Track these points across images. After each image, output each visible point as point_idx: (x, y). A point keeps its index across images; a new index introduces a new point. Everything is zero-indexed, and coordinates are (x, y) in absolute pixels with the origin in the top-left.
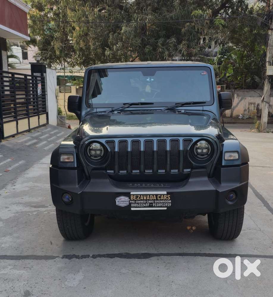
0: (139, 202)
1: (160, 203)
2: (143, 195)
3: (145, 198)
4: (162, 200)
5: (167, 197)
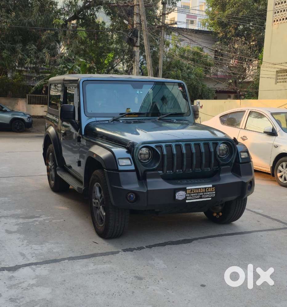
0: (193, 195)
1: (207, 194)
2: (196, 189)
3: (197, 191)
4: (209, 192)
5: (213, 190)
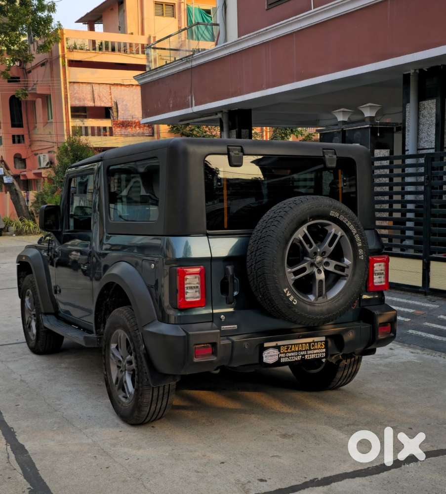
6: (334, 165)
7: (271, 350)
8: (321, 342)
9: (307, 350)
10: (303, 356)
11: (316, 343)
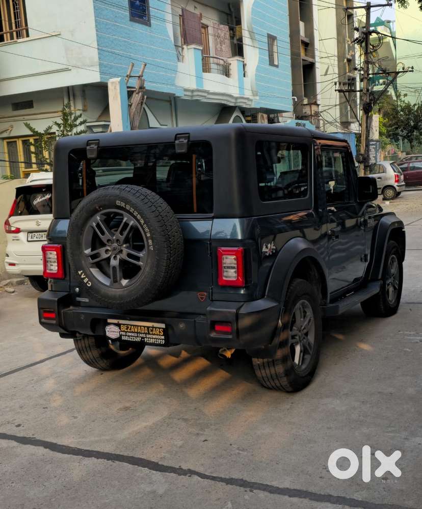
6: (184, 150)
7: (112, 326)
8: (160, 328)
9: (146, 334)
10: (142, 338)
11: (154, 329)
